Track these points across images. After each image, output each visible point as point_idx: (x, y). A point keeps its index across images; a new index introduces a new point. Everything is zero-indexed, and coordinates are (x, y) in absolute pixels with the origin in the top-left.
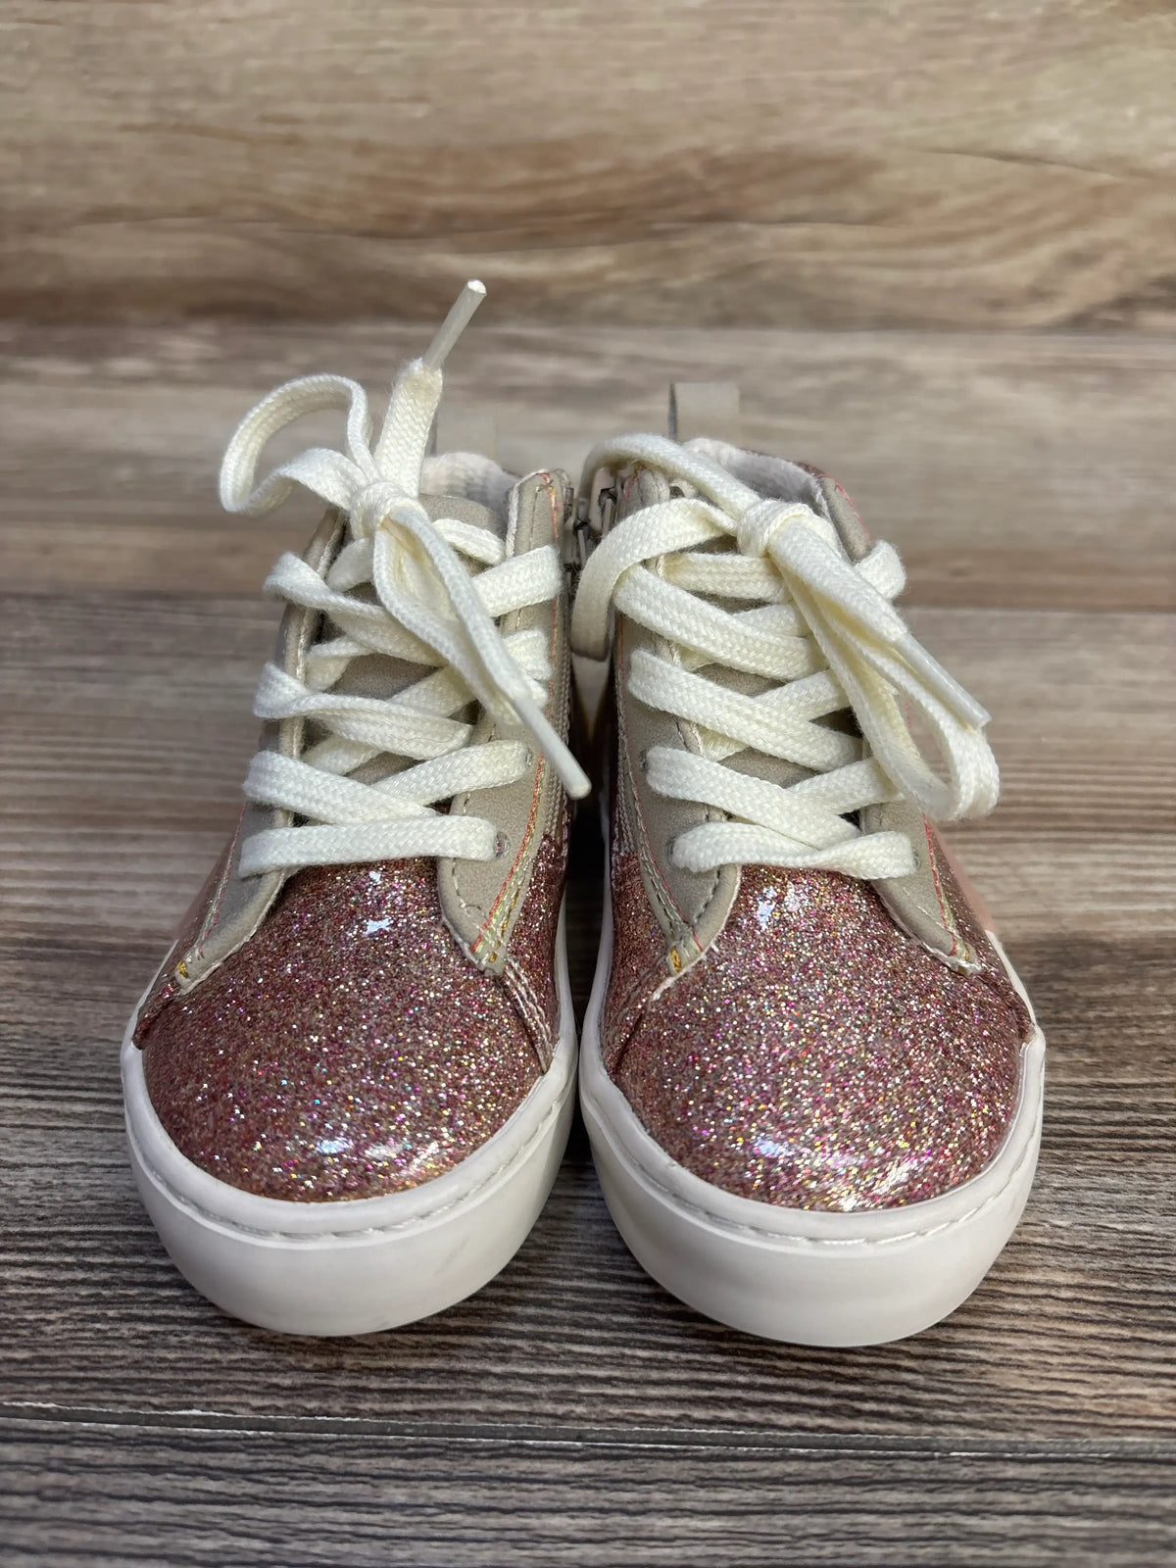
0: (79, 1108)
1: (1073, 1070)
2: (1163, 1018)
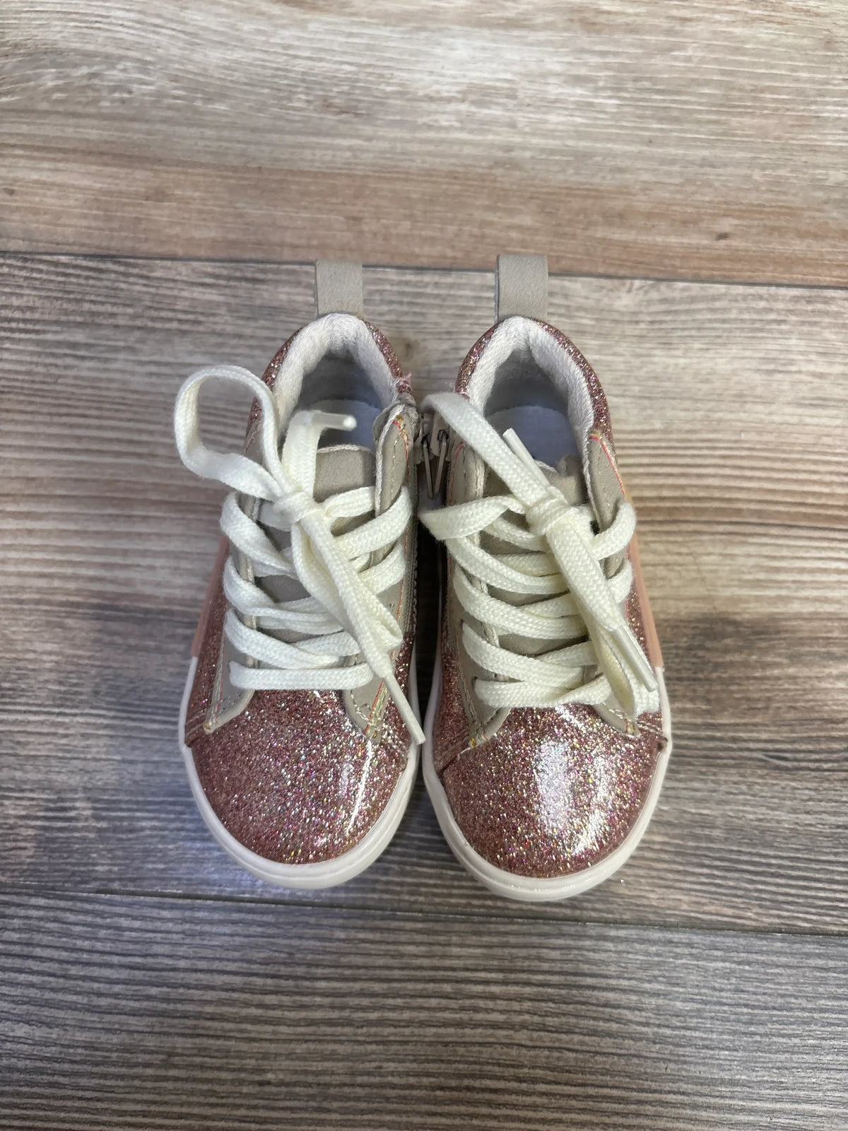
0: (156, 726)
1: (694, 713)
2: (755, 678)
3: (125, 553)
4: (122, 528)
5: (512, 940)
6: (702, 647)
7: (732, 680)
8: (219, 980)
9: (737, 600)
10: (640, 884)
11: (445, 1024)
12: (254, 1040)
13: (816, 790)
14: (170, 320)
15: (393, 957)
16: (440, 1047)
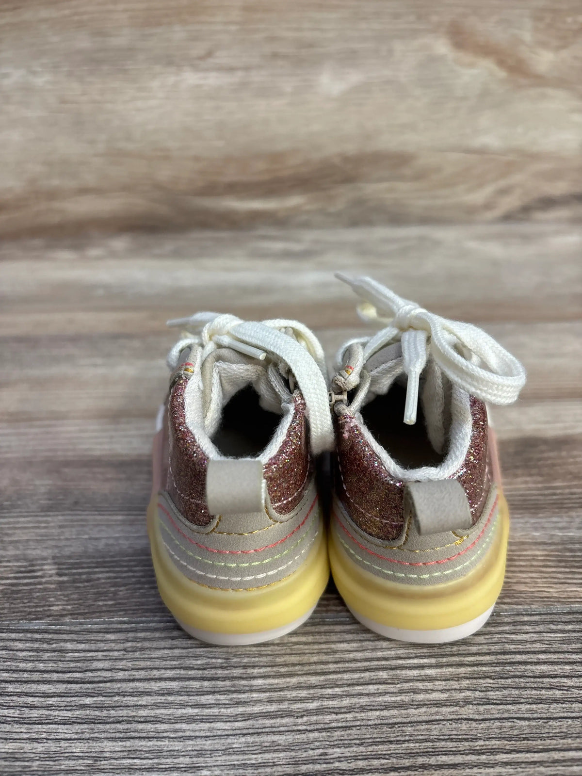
8: (155, 686)
11: (386, 707)
12: (189, 738)
16: (385, 728)
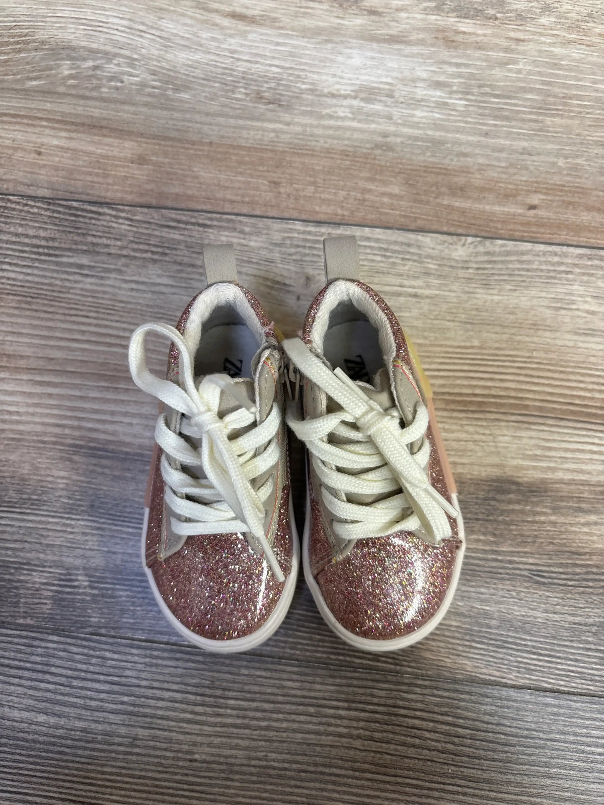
0: (130, 530)
1: (485, 543)
2: (528, 522)
3: (113, 413)
4: (110, 396)
5: (355, 682)
6: (494, 499)
7: (511, 523)
8: (167, 695)
9: (519, 468)
10: (440, 652)
11: (309, 732)
12: (188, 733)
13: (562, 598)
14: (146, 251)
15: (278, 688)
16: (305, 746)
